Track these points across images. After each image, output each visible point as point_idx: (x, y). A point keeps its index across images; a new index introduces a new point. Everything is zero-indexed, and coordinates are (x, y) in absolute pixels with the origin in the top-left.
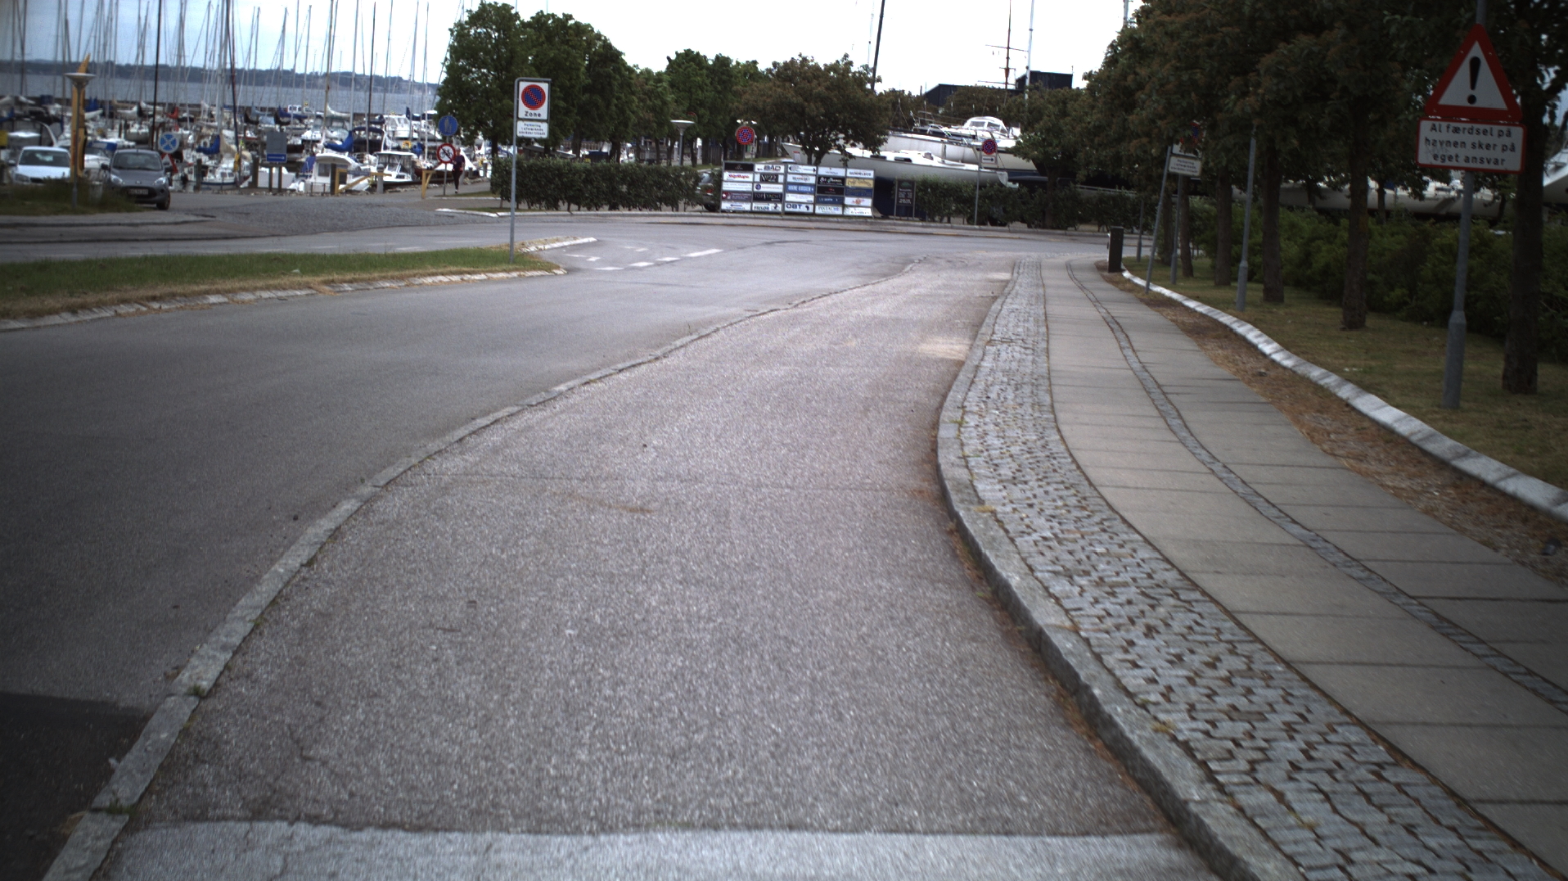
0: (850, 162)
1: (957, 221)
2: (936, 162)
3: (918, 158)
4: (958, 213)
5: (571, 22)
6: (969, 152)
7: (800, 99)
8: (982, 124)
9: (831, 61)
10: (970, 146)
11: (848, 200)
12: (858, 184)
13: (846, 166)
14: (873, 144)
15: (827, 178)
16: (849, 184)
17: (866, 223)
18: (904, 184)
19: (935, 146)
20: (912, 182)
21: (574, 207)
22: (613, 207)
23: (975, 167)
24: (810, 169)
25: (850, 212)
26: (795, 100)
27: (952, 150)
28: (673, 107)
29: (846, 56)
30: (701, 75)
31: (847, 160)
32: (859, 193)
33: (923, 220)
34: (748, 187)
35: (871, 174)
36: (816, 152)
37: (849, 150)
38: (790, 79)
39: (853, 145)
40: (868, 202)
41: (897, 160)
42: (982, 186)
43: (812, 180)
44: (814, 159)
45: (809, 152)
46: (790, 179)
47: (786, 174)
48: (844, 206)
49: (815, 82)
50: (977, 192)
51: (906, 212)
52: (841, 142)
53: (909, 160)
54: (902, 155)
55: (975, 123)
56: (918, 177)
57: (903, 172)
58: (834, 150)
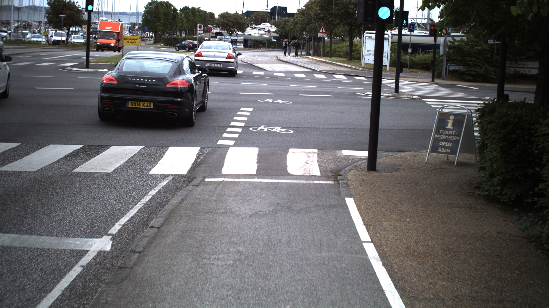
2: (257, 35)
3: (253, 34)
4: (263, 47)
5: (168, 3)
6: (263, 32)
7: (227, 22)
8: (265, 25)
9: (234, 13)
11: (238, 44)
14: (243, 31)
15: (233, 39)
16: (238, 40)
17: (242, 49)
18: (250, 40)
19: (257, 31)
20: (252, 40)
23: (266, 36)
24: (229, 37)
25: (238, 47)
27: (261, 32)
30: (189, 12)
31: (237, 35)
32: (240, 42)
33: (254, 48)
35: (243, 38)
36: (230, 34)
37: (238, 33)
38: (225, 17)
39: (239, 31)
40: (242, 44)
41: (248, 35)
42: (268, 40)
43: (230, 40)
46: (225, 40)
47: (224, 38)
48: (237, 46)
49: (230, 18)
50: (267, 42)
51: (251, 47)
52: (236, 31)
53: (251, 35)
54: (249, 33)
55: (263, 25)
56: (253, 39)
57: (250, 37)
58: (235, 33)
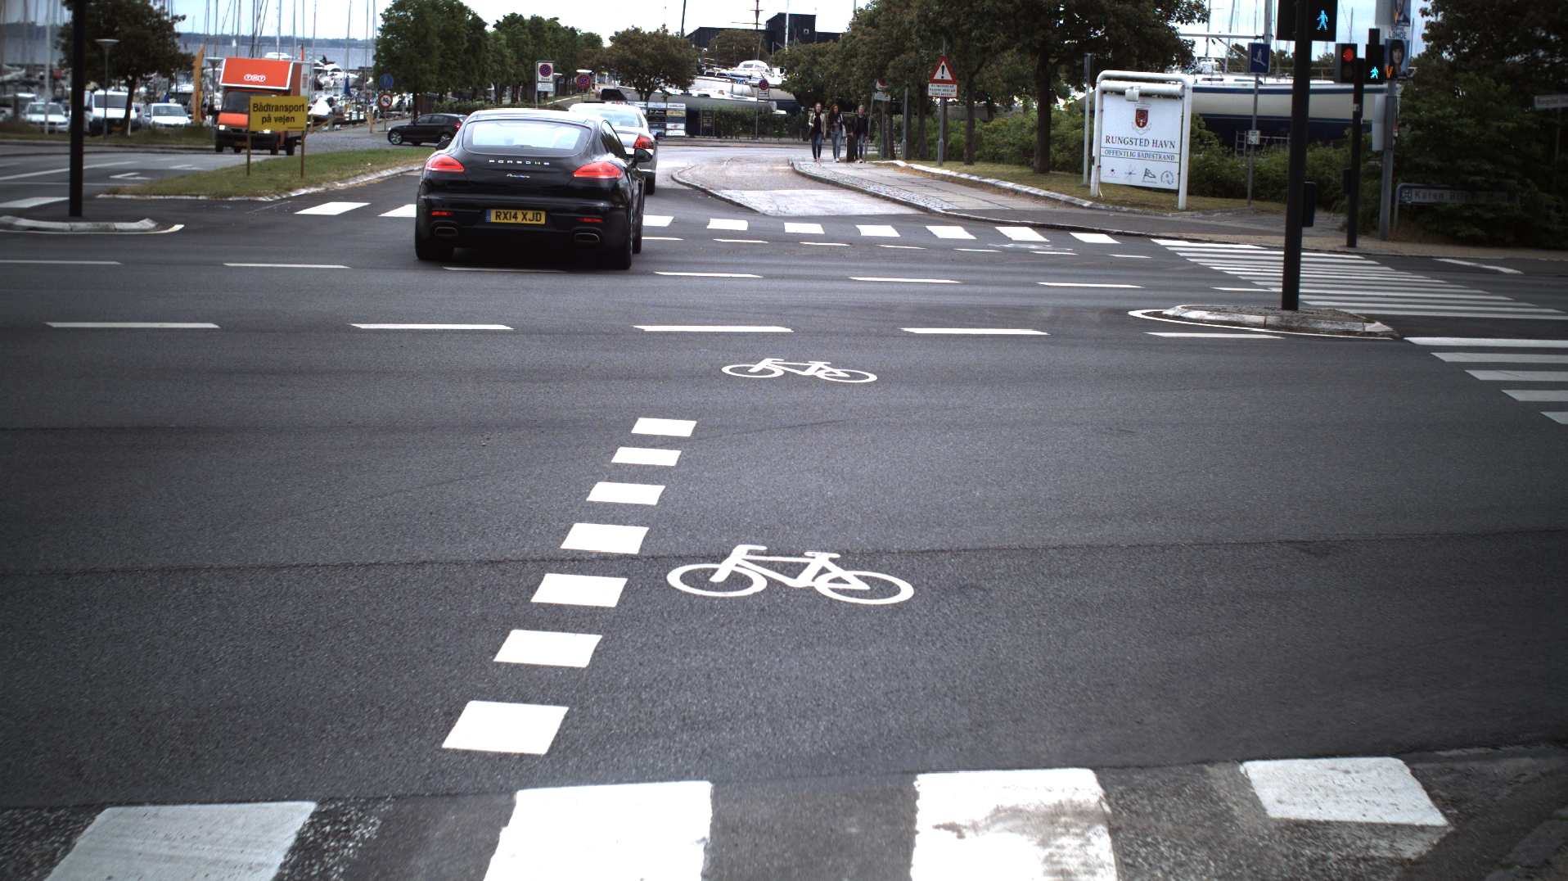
0: (669, 98)
1: (743, 137)
2: (727, 96)
3: (714, 95)
4: (746, 132)
6: (747, 88)
7: (635, 57)
8: (751, 66)
9: (653, 30)
10: (746, 84)
11: (669, 126)
12: (675, 114)
13: (666, 101)
14: (684, 84)
15: (654, 110)
16: (668, 114)
17: (682, 141)
18: (706, 113)
19: (726, 86)
20: (712, 112)
23: (754, 100)
24: (642, 104)
25: (669, 133)
26: (632, 58)
27: (738, 88)
29: (664, 26)
31: (666, 97)
32: (676, 120)
33: (719, 137)
35: (683, 106)
36: (645, 93)
37: (669, 90)
38: (627, 43)
39: (671, 86)
40: (682, 126)
41: (700, 96)
42: (760, 113)
43: (644, 112)
44: (644, 97)
45: (640, 92)
48: (666, 129)
49: (645, 45)
50: (757, 117)
51: (708, 132)
52: (662, 85)
53: (707, 96)
54: (703, 92)
55: (746, 66)
56: (716, 108)
57: (704, 104)
58: (658, 91)
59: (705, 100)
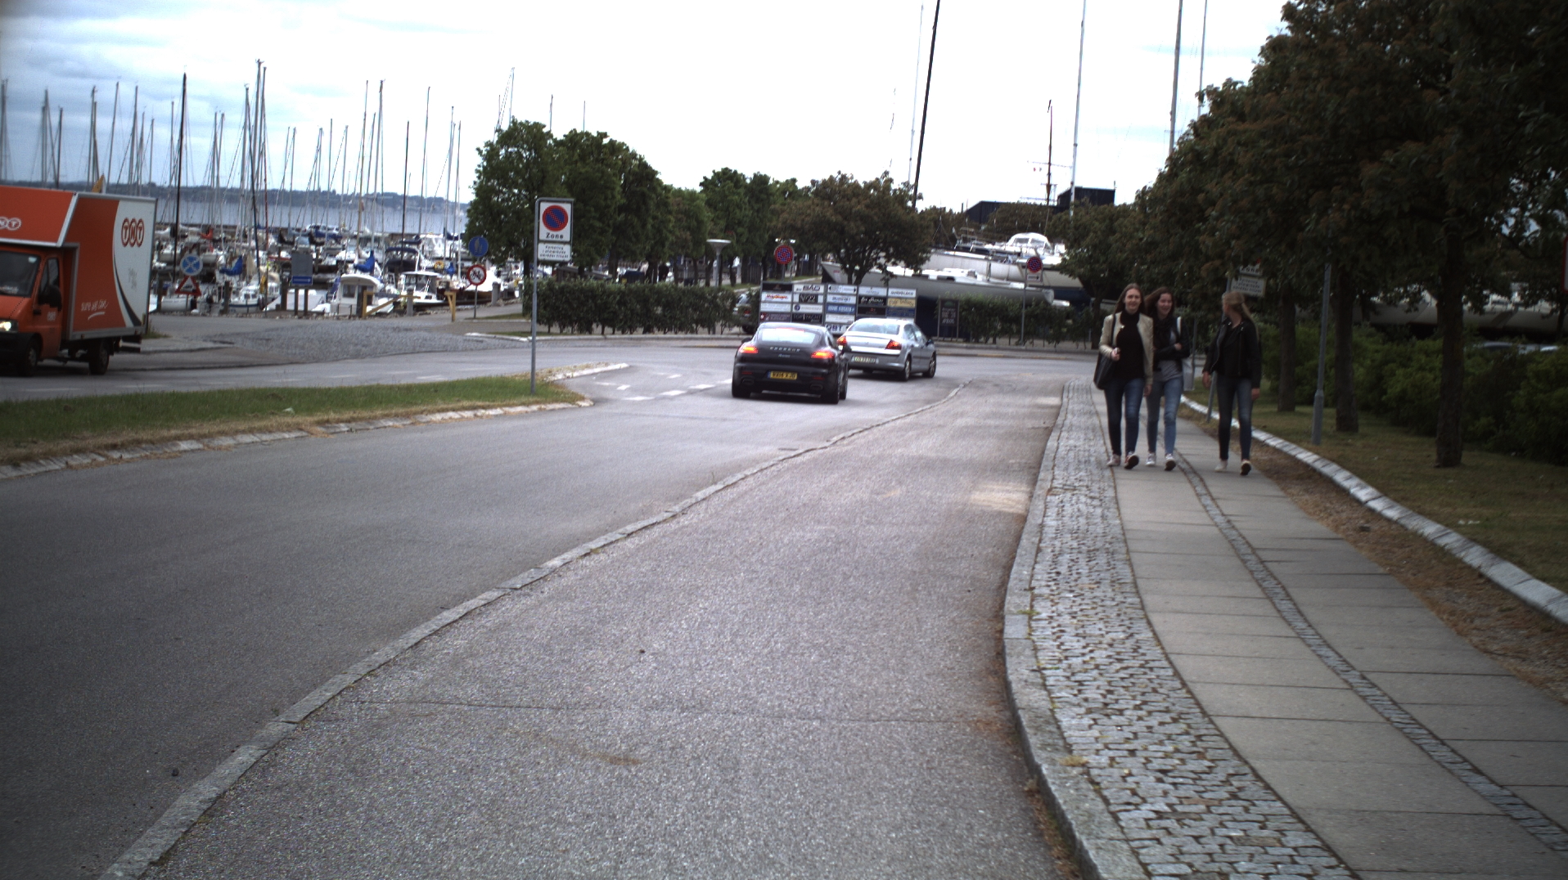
0: (892, 281)
1: (1003, 341)
2: (980, 280)
3: (960, 275)
4: (1006, 332)
5: (606, 141)
6: (1014, 270)
7: (840, 218)
8: (1026, 241)
9: (870, 178)
10: (1014, 263)
12: (899, 304)
13: (887, 285)
14: (915, 262)
15: (869, 298)
16: (890, 303)
18: (948, 304)
19: (979, 264)
20: (955, 302)
21: (608, 330)
22: (648, 330)
23: (1021, 286)
24: (850, 289)
26: (834, 219)
27: (998, 268)
28: (709, 226)
29: (886, 173)
30: (739, 194)
32: (900, 313)
33: (967, 340)
34: (787, 308)
35: (913, 293)
36: (856, 271)
37: (890, 269)
38: (829, 198)
39: (895, 264)
41: (940, 279)
42: (1028, 305)
43: (853, 300)
44: (854, 278)
45: (849, 272)
46: (830, 299)
47: (825, 294)
49: (854, 200)
50: (1024, 311)
51: (950, 333)
52: (882, 261)
53: (951, 279)
54: (945, 273)
55: (1020, 241)
56: (962, 297)
57: (946, 291)
58: (875, 269)
59: (948, 285)
